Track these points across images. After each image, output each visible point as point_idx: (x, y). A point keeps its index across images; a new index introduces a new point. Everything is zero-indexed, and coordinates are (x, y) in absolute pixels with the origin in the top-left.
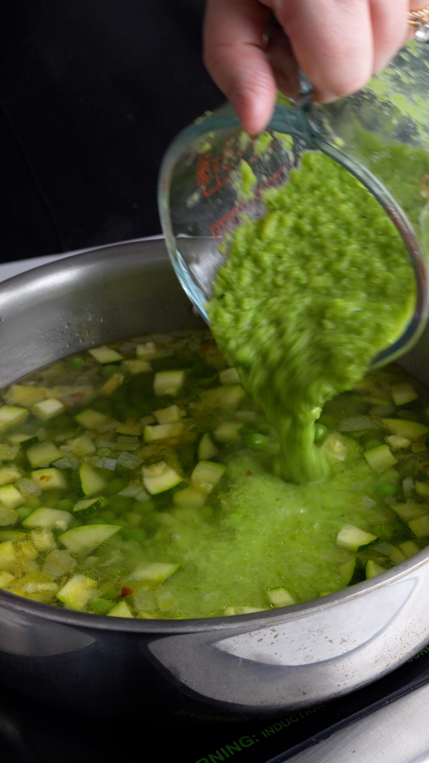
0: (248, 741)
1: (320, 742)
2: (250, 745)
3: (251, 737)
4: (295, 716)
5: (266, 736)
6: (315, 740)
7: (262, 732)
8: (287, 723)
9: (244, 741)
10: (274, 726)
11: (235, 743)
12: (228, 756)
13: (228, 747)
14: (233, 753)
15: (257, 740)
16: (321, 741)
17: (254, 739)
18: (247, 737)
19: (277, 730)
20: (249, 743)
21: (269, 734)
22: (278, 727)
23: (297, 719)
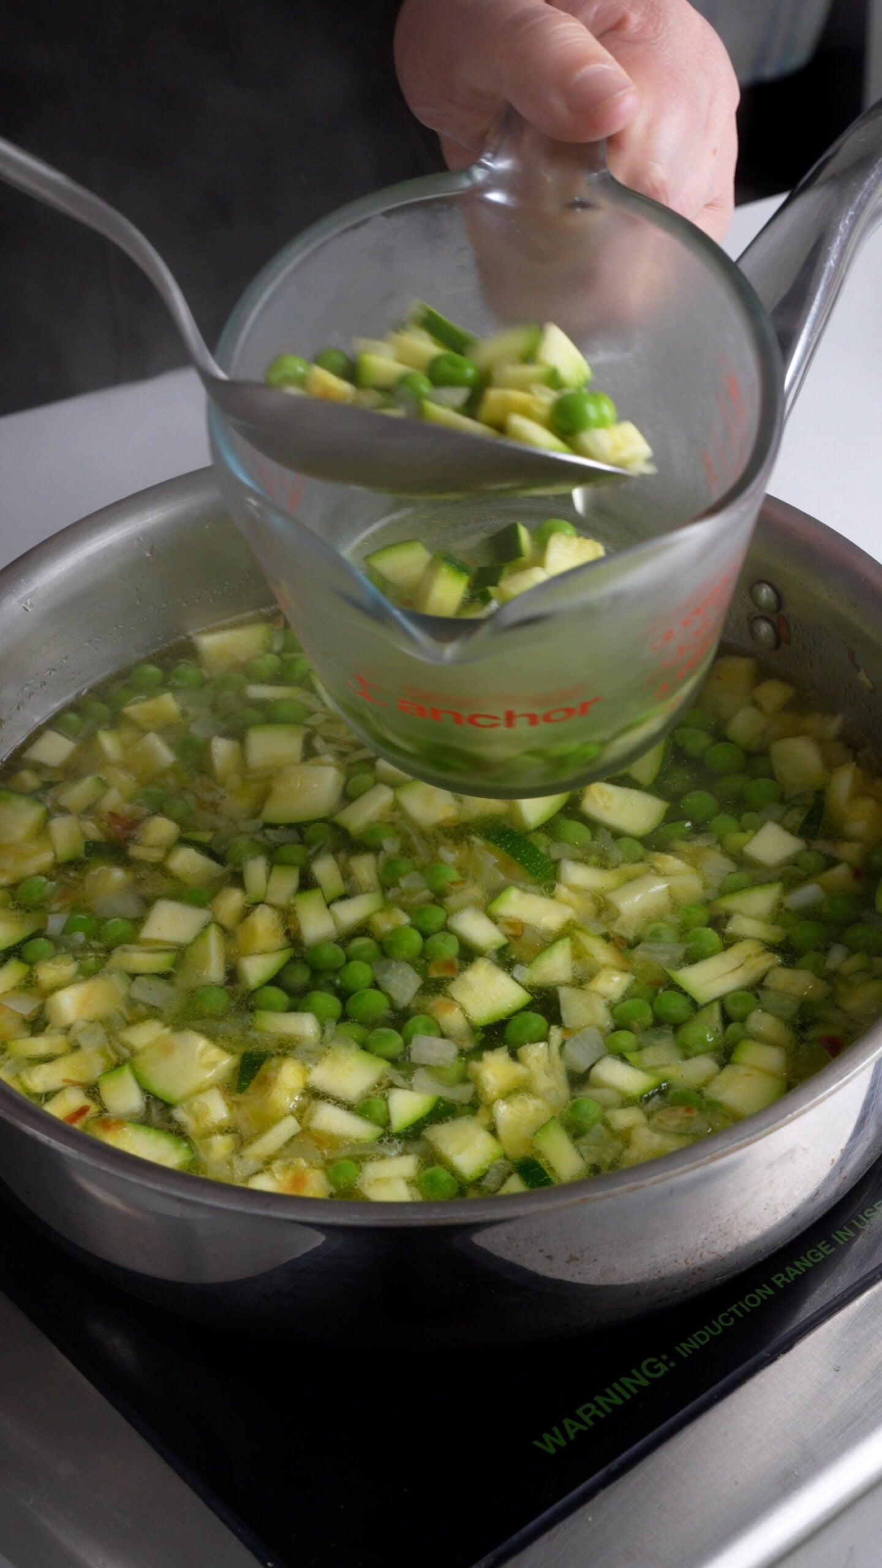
0: (656, 1367)
1: (778, 1357)
2: (661, 1373)
3: (660, 1360)
4: (727, 1314)
5: (685, 1355)
6: (769, 1355)
7: (677, 1348)
8: (716, 1329)
9: (650, 1367)
10: (695, 1336)
11: (634, 1372)
12: (628, 1397)
13: (626, 1381)
14: (635, 1391)
15: (672, 1364)
16: (779, 1355)
17: (666, 1363)
18: (654, 1360)
19: (703, 1343)
20: (659, 1370)
21: (690, 1352)
22: (702, 1337)
23: (732, 1320)
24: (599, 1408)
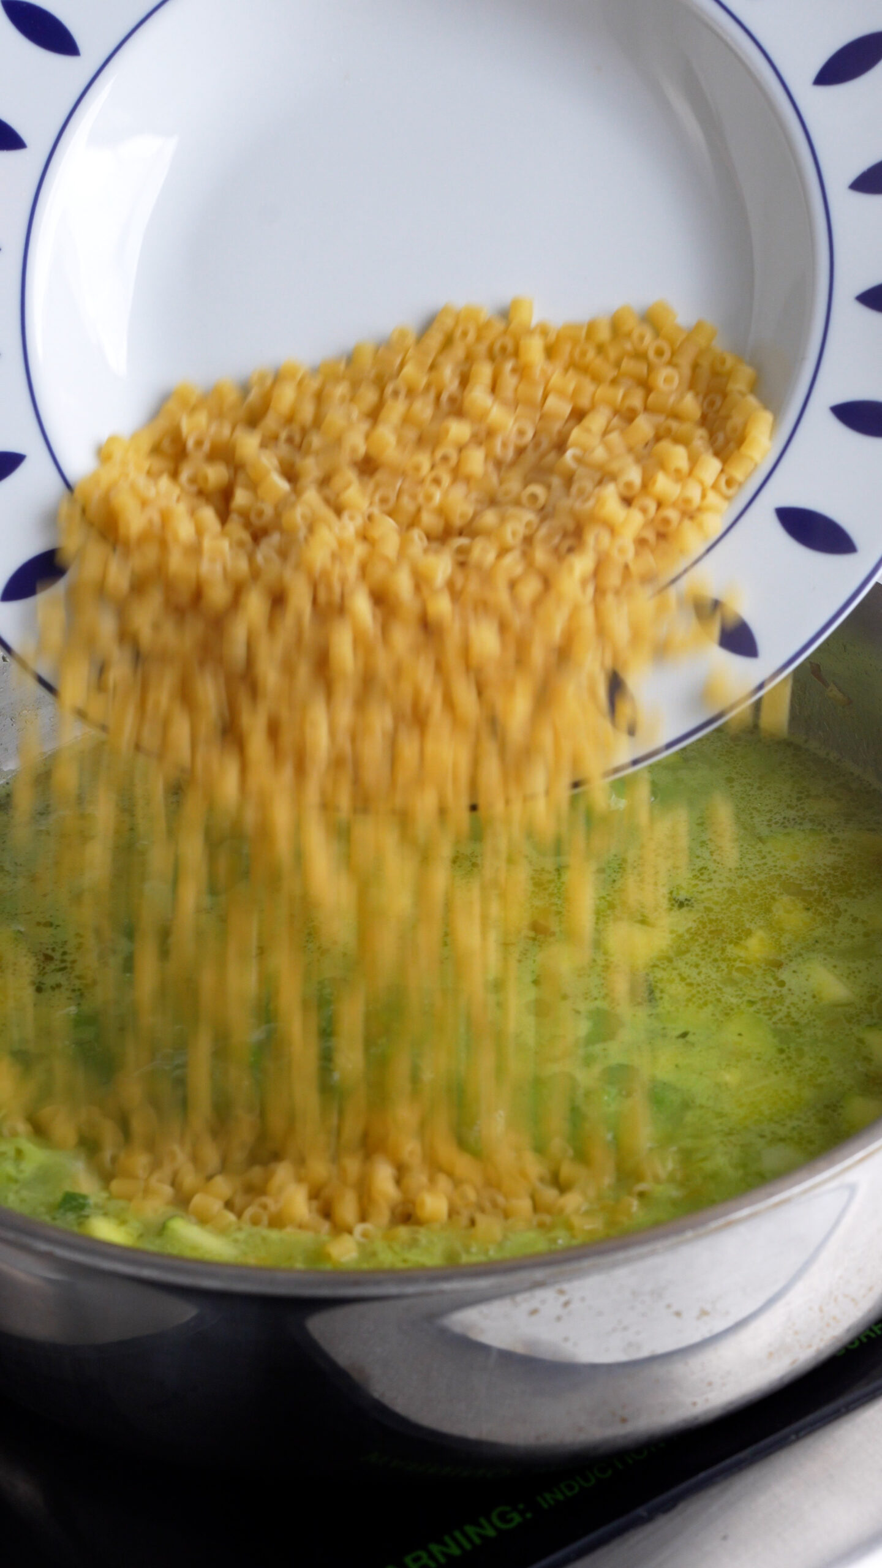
0: (508, 1517)
1: (656, 1518)
2: (513, 1525)
3: (515, 1509)
4: (604, 1465)
5: (545, 1506)
7: (539, 1499)
8: (588, 1480)
9: (502, 1516)
10: (562, 1486)
11: (483, 1521)
12: (468, 1546)
13: (470, 1529)
14: (478, 1541)
15: (529, 1515)
16: (657, 1516)
17: (522, 1513)
18: (507, 1509)
19: (569, 1494)
20: (511, 1520)
21: (552, 1502)
22: (571, 1488)
23: (610, 1472)
24: (432, 1556)
